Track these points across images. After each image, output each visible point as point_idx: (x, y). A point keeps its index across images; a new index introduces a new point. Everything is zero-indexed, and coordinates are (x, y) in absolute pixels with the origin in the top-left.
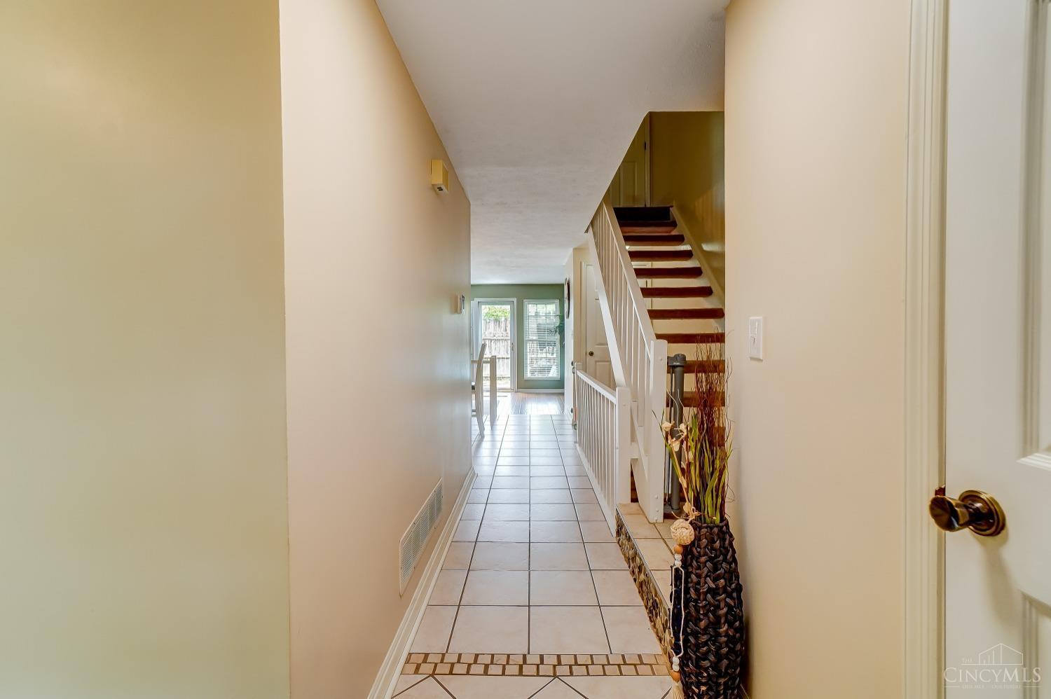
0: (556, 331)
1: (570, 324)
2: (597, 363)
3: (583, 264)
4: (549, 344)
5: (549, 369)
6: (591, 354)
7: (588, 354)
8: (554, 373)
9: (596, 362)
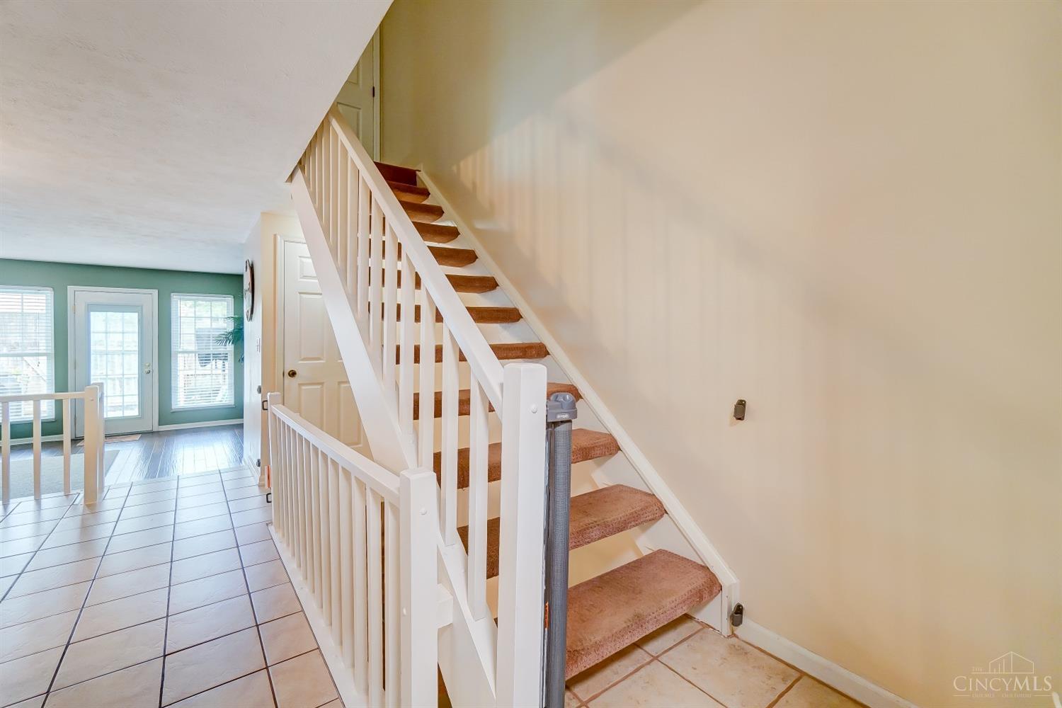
0: (227, 339)
1: (253, 330)
2: (303, 387)
3: (279, 237)
4: (216, 356)
5: (216, 391)
6: (293, 374)
7: (286, 374)
8: (225, 397)
9: (300, 385)
